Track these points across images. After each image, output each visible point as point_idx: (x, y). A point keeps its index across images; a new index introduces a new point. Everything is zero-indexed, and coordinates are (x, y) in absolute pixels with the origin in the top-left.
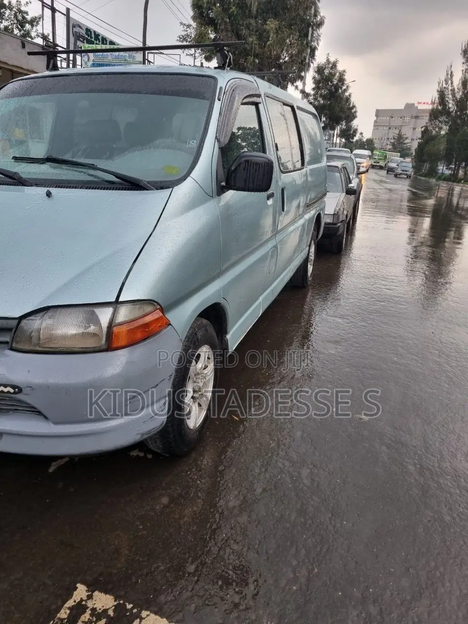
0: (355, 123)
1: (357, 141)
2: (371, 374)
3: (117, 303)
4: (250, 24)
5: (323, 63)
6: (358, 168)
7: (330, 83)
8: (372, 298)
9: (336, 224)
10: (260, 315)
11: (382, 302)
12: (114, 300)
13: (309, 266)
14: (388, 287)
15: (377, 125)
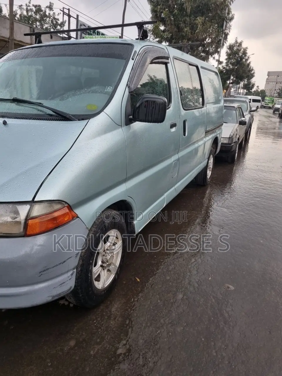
0: (253, 80)
1: (254, 91)
2: (242, 253)
3: (33, 202)
4: (186, 20)
5: (233, 43)
6: (251, 108)
7: (237, 56)
8: (250, 195)
9: (230, 144)
10: (164, 206)
11: (258, 198)
12: (31, 200)
13: (208, 172)
14: (263, 187)
15: (268, 81)
